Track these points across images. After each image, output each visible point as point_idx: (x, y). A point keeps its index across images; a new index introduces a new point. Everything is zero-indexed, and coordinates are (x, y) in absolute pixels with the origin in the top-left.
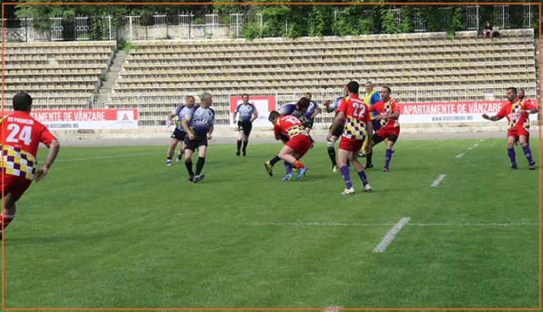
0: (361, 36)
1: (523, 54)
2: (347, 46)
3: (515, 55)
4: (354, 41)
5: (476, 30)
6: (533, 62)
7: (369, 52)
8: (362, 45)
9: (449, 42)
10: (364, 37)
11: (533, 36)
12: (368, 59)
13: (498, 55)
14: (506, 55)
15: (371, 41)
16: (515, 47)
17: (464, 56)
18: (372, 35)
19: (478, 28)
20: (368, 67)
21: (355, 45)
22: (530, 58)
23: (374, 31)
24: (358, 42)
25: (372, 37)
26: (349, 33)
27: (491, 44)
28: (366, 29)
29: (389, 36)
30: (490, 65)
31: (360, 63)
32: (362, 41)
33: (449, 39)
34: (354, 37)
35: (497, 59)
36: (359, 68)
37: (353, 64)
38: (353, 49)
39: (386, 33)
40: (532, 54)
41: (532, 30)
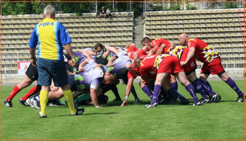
0: (18, 15)
1: (125, 29)
2: (8, 22)
3: (120, 29)
4: (14, 19)
5: (95, 12)
6: (131, 34)
7: (23, 26)
8: (18, 22)
9: (78, 20)
10: (20, 16)
11: (133, 16)
12: (22, 31)
13: (109, 29)
14: (114, 29)
15: (26, 19)
16: (120, 24)
17: (87, 30)
18: (25, 15)
19: (97, 11)
20: (21, 37)
21: (13, 22)
22: (130, 31)
23: (27, 12)
24: (16, 19)
25: (26, 16)
26: (10, 14)
27: (105, 22)
28: (21, 11)
29: (37, 16)
30: (103, 36)
31: (16, 34)
32: (19, 19)
33: (78, 18)
34: (13, 16)
35: (109, 32)
36: (15, 37)
37: (11, 34)
38: (12, 24)
39: (36, 14)
40: (131, 29)
41: (132, 12)
